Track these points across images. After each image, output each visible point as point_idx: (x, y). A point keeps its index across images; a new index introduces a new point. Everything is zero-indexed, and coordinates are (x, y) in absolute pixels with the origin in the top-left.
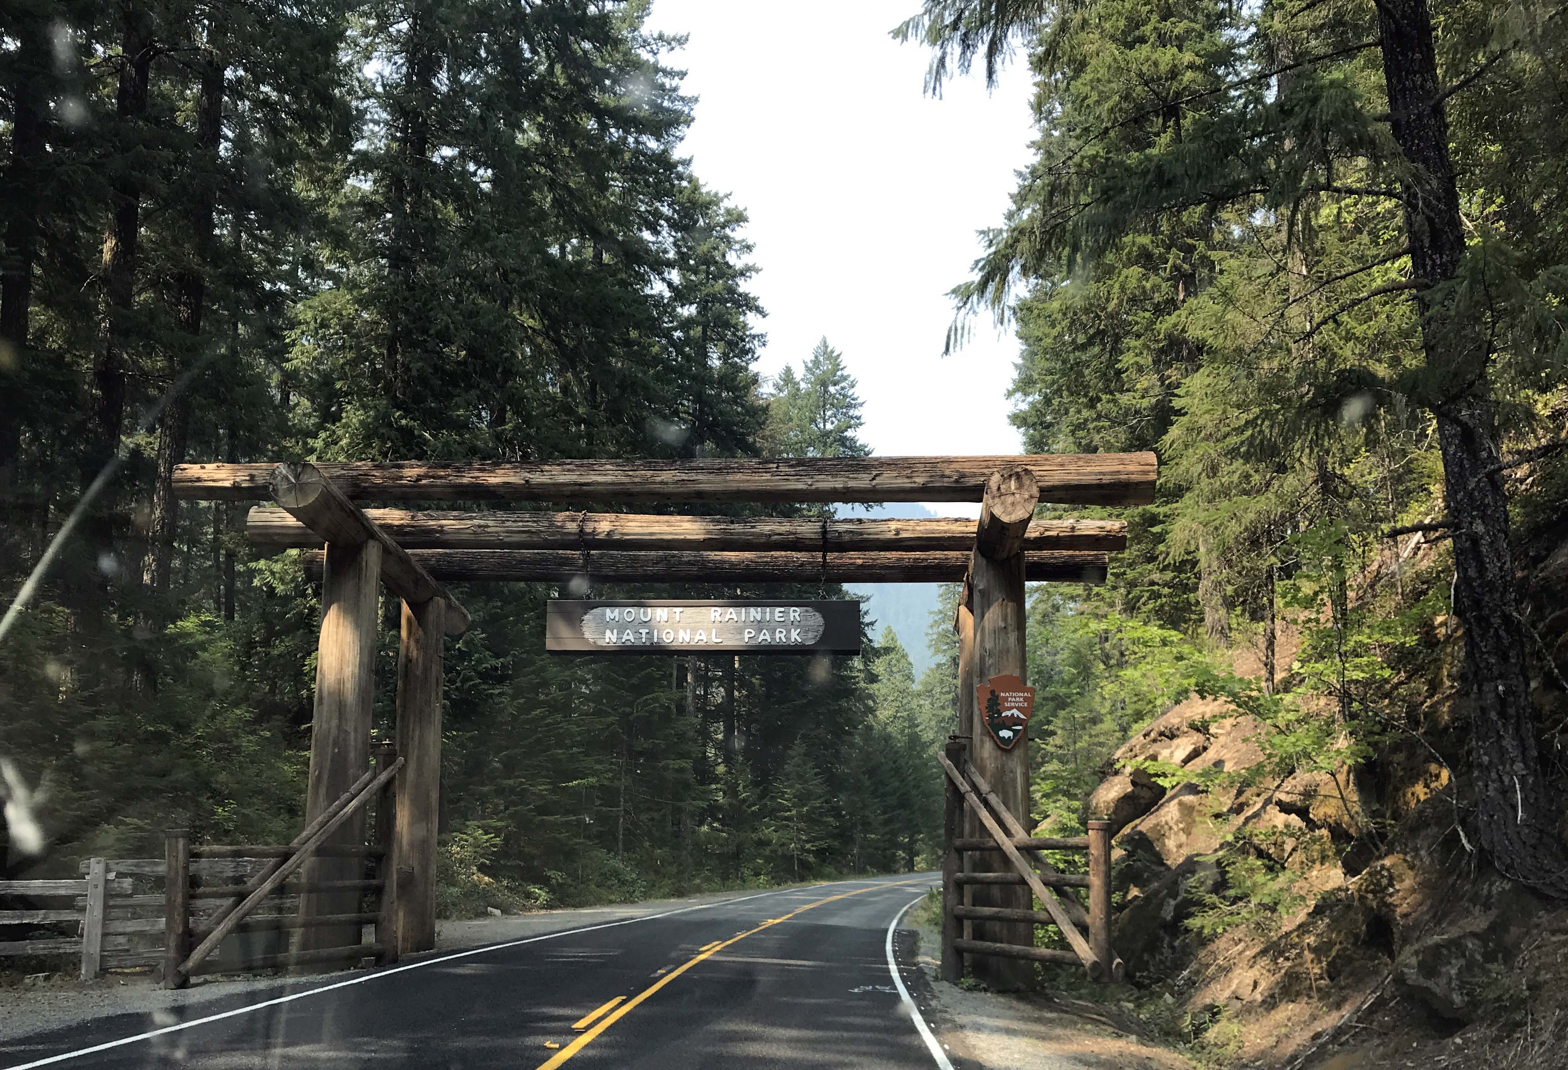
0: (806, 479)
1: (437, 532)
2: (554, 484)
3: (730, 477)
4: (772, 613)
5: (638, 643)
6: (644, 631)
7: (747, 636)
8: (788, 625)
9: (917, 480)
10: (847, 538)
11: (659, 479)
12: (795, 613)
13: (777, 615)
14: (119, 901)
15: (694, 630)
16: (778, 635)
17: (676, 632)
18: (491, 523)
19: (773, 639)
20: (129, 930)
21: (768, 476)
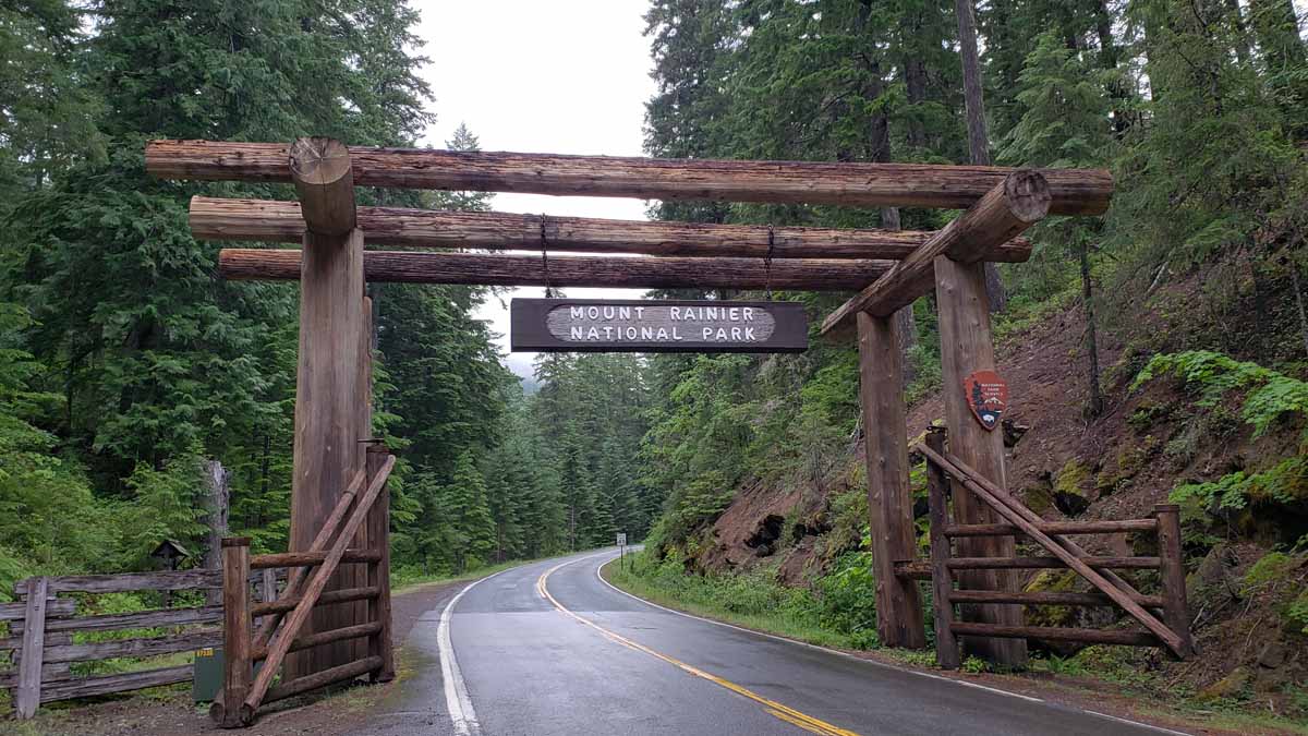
0: (807, 181)
1: (395, 227)
2: (565, 177)
3: (737, 177)
4: (727, 314)
5: (603, 340)
6: (608, 329)
7: (705, 334)
8: (743, 324)
9: (909, 185)
10: (792, 244)
11: (669, 176)
12: (748, 313)
13: (732, 314)
14: (58, 624)
15: (656, 329)
16: (733, 334)
17: (639, 331)
18: (453, 221)
19: (730, 336)
20: (70, 656)
21: (773, 177)
